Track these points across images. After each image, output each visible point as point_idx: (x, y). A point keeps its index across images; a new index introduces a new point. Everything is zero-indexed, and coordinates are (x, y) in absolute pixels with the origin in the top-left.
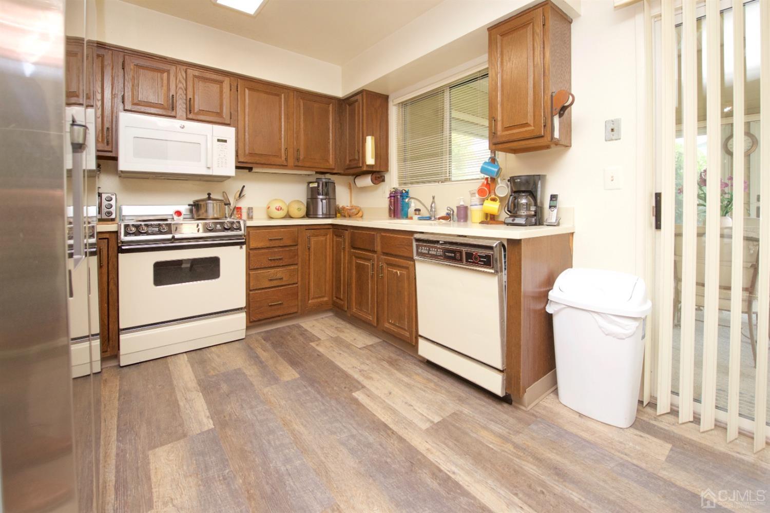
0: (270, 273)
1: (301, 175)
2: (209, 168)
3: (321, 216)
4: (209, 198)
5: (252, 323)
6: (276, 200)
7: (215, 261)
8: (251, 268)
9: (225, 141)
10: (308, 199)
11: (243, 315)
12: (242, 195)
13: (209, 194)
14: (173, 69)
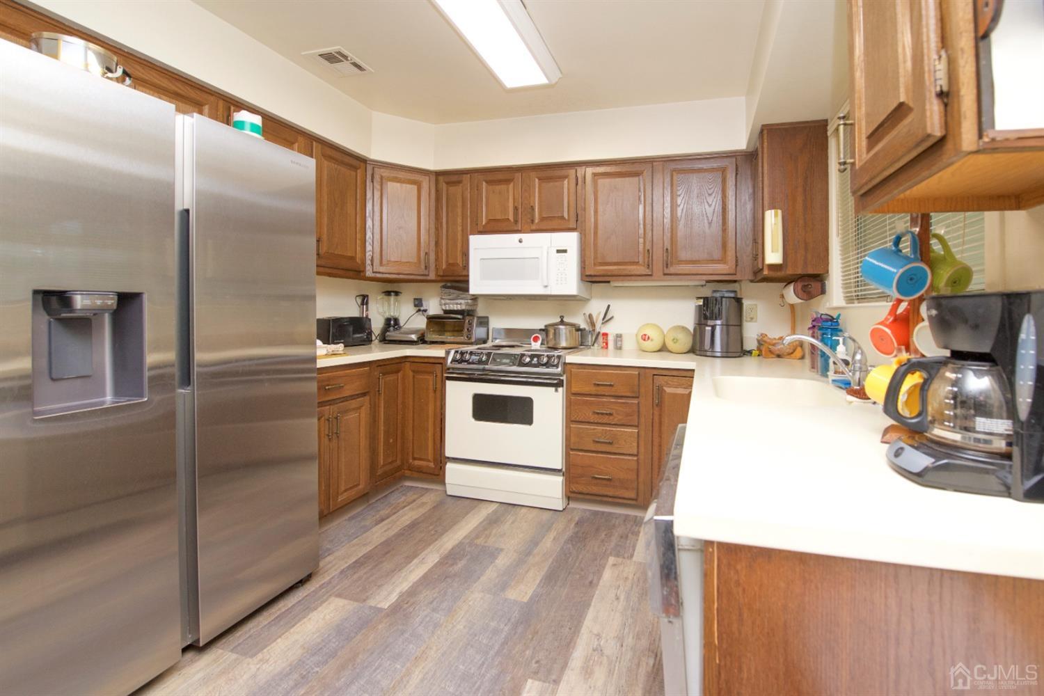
0: (595, 431)
1: (688, 286)
2: (546, 286)
3: (719, 354)
4: (562, 322)
5: (571, 495)
6: (648, 324)
7: (527, 403)
8: (571, 420)
9: (565, 251)
10: (695, 324)
11: (559, 480)
12: (607, 318)
13: (562, 317)
14: (518, 175)
